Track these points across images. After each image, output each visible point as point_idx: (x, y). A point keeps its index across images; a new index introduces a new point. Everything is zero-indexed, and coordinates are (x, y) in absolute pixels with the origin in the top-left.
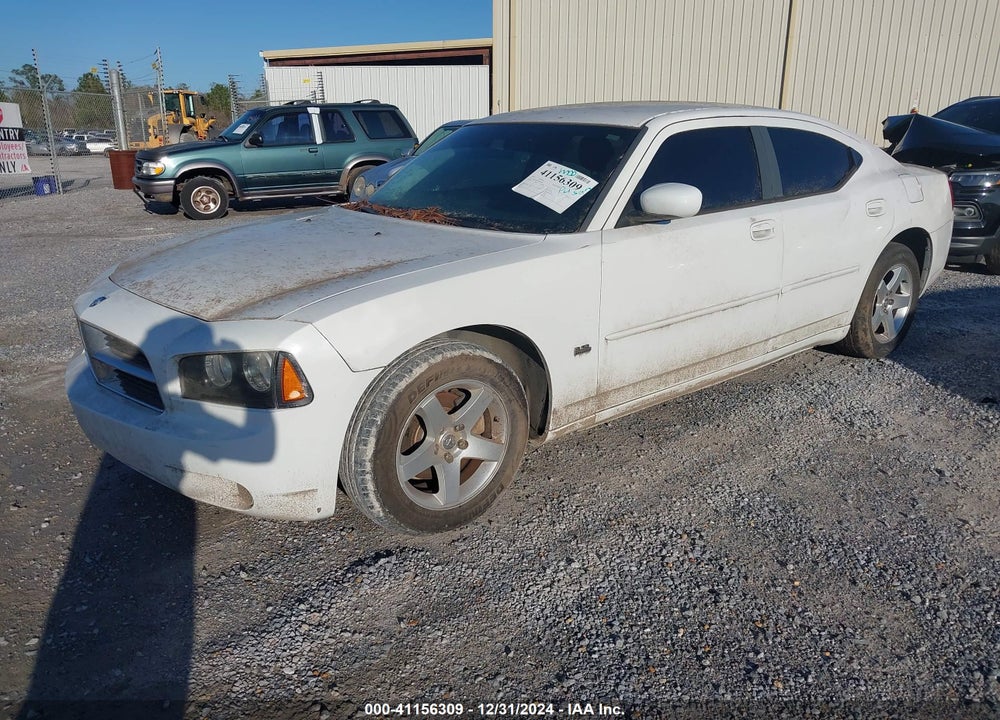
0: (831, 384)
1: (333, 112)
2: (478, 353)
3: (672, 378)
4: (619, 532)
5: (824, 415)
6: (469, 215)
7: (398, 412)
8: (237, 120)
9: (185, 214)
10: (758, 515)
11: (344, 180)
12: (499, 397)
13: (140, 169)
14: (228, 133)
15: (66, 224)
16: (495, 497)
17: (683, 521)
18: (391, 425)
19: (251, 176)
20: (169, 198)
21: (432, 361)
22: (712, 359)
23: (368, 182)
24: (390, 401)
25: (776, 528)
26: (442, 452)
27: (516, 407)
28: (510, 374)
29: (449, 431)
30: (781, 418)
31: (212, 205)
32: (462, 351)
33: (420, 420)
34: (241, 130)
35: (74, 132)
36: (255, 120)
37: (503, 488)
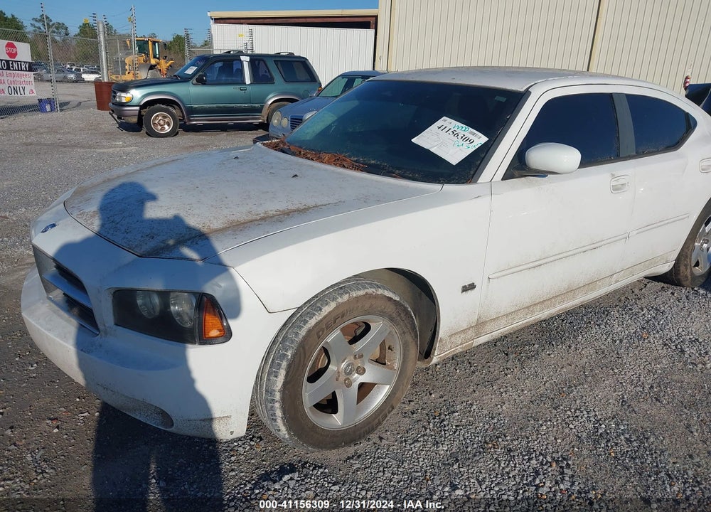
0: (657, 310)
1: (259, 60)
2: (380, 292)
3: (538, 308)
4: (495, 456)
5: (655, 341)
6: (373, 162)
7: (307, 348)
8: (189, 62)
9: (147, 133)
10: (616, 444)
11: (265, 112)
12: (395, 331)
13: (114, 97)
14: (180, 73)
15: (59, 136)
16: (386, 416)
17: (550, 447)
18: (300, 360)
19: (196, 106)
20: (135, 120)
21: (340, 300)
22: (571, 291)
23: (283, 116)
24: (301, 337)
25: (634, 459)
26: (342, 378)
27: (409, 338)
28: (405, 309)
29: (350, 359)
30: (621, 341)
31: (166, 127)
32: (367, 290)
33: (325, 350)
34: (190, 71)
35: (74, 65)
36: (202, 64)
37: (393, 408)
